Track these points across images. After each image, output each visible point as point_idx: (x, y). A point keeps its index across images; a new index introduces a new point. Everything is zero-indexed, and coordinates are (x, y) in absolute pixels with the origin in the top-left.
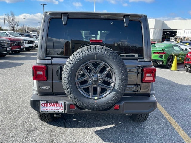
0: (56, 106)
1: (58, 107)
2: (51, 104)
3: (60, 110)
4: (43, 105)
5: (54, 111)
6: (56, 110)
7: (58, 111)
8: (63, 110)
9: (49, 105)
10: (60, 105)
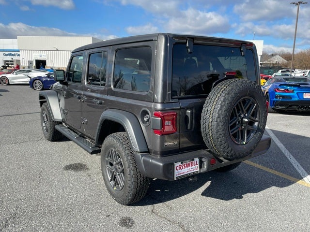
0: (191, 166)
1: (193, 167)
2: (185, 165)
3: (195, 171)
4: (178, 168)
5: (190, 174)
6: (191, 172)
7: (194, 173)
8: (198, 170)
9: (184, 167)
10: (195, 164)
